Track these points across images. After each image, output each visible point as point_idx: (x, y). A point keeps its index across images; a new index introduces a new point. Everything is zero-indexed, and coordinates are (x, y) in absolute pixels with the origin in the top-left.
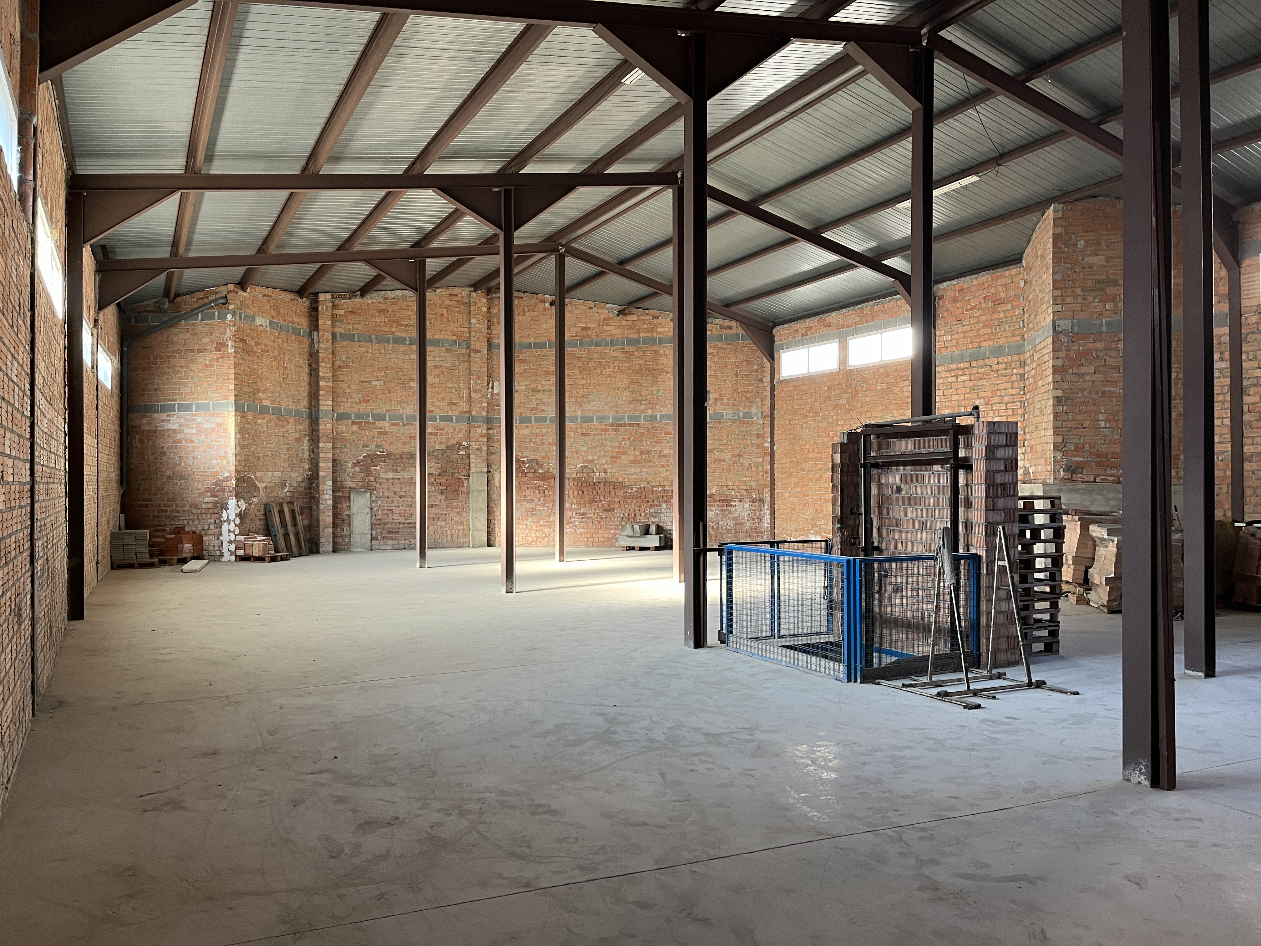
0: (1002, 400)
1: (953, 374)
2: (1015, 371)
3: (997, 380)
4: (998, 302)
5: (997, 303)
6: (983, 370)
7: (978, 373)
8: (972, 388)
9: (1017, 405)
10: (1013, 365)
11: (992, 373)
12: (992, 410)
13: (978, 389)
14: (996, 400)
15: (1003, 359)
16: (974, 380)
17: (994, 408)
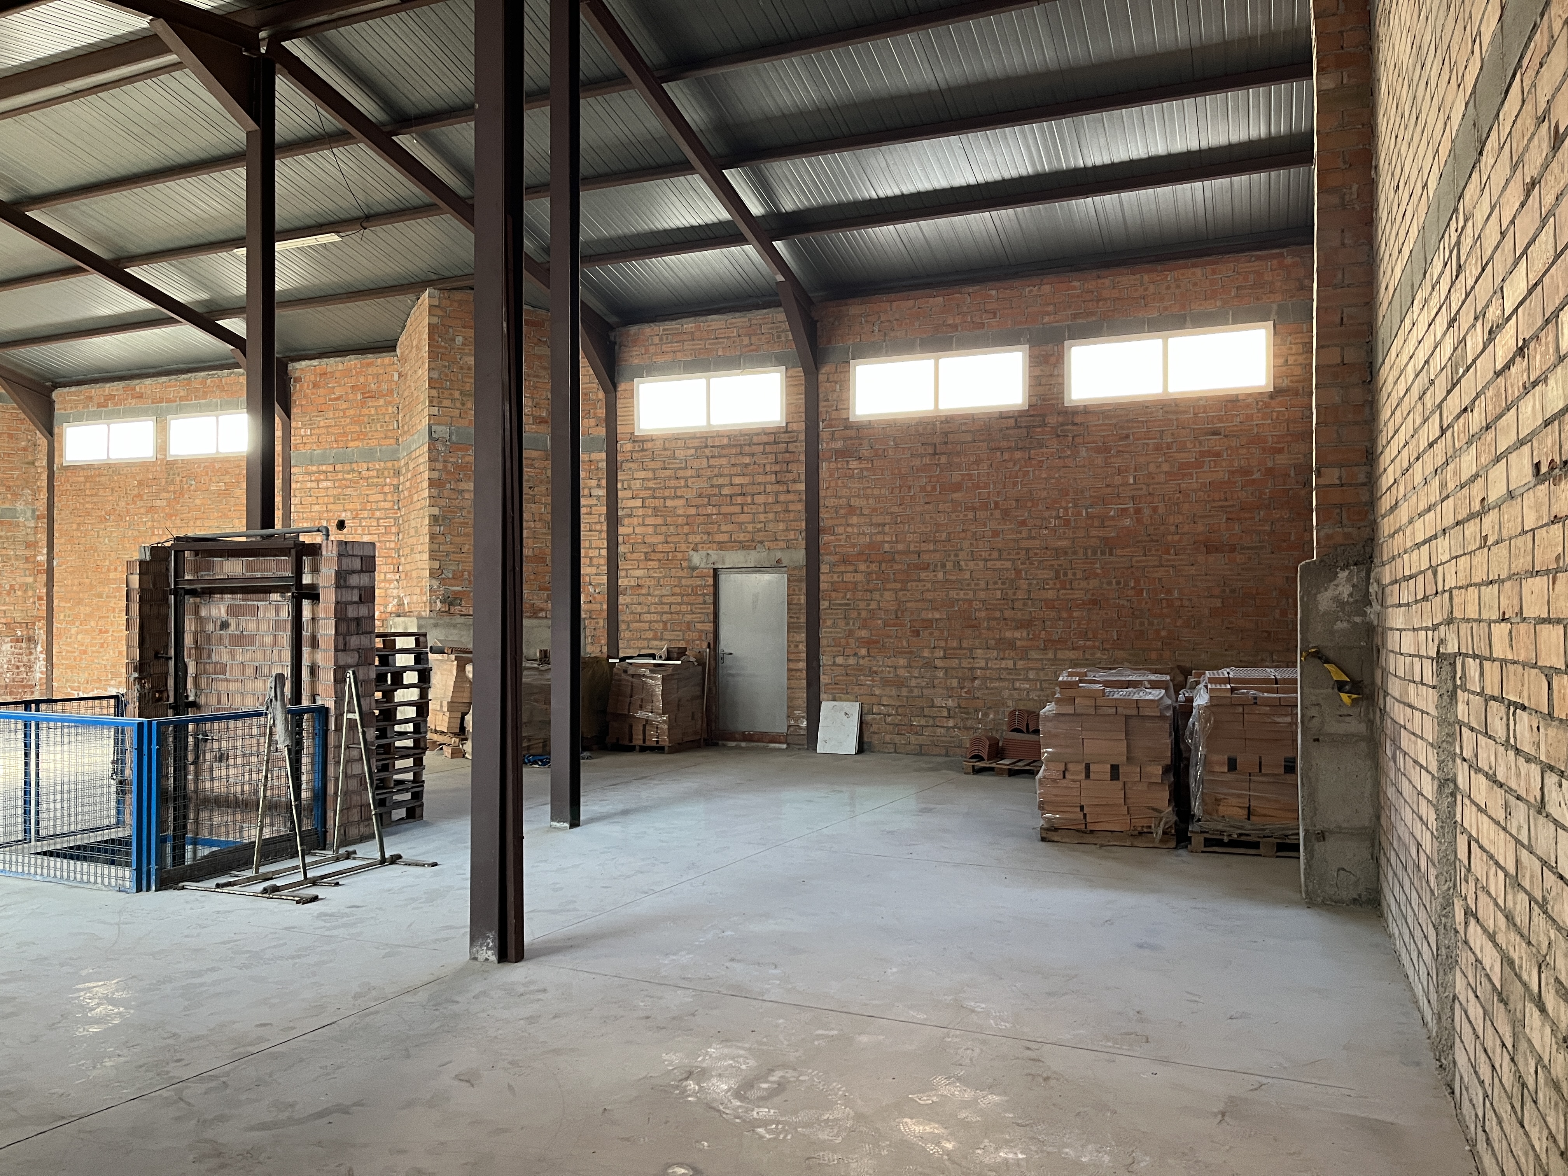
0: (373, 514)
1: (313, 478)
2: (388, 480)
3: (367, 490)
4: (369, 396)
5: (367, 395)
6: (350, 476)
7: (344, 479)
8: (337, 498)
9: (390, 522)
10: (386, 473)
11: (361, 481)
12: (360, 526)
13: (344, 499)
14: (365, 514)
15: (375, 465)
16: (339, 487)
17: (364, 524)
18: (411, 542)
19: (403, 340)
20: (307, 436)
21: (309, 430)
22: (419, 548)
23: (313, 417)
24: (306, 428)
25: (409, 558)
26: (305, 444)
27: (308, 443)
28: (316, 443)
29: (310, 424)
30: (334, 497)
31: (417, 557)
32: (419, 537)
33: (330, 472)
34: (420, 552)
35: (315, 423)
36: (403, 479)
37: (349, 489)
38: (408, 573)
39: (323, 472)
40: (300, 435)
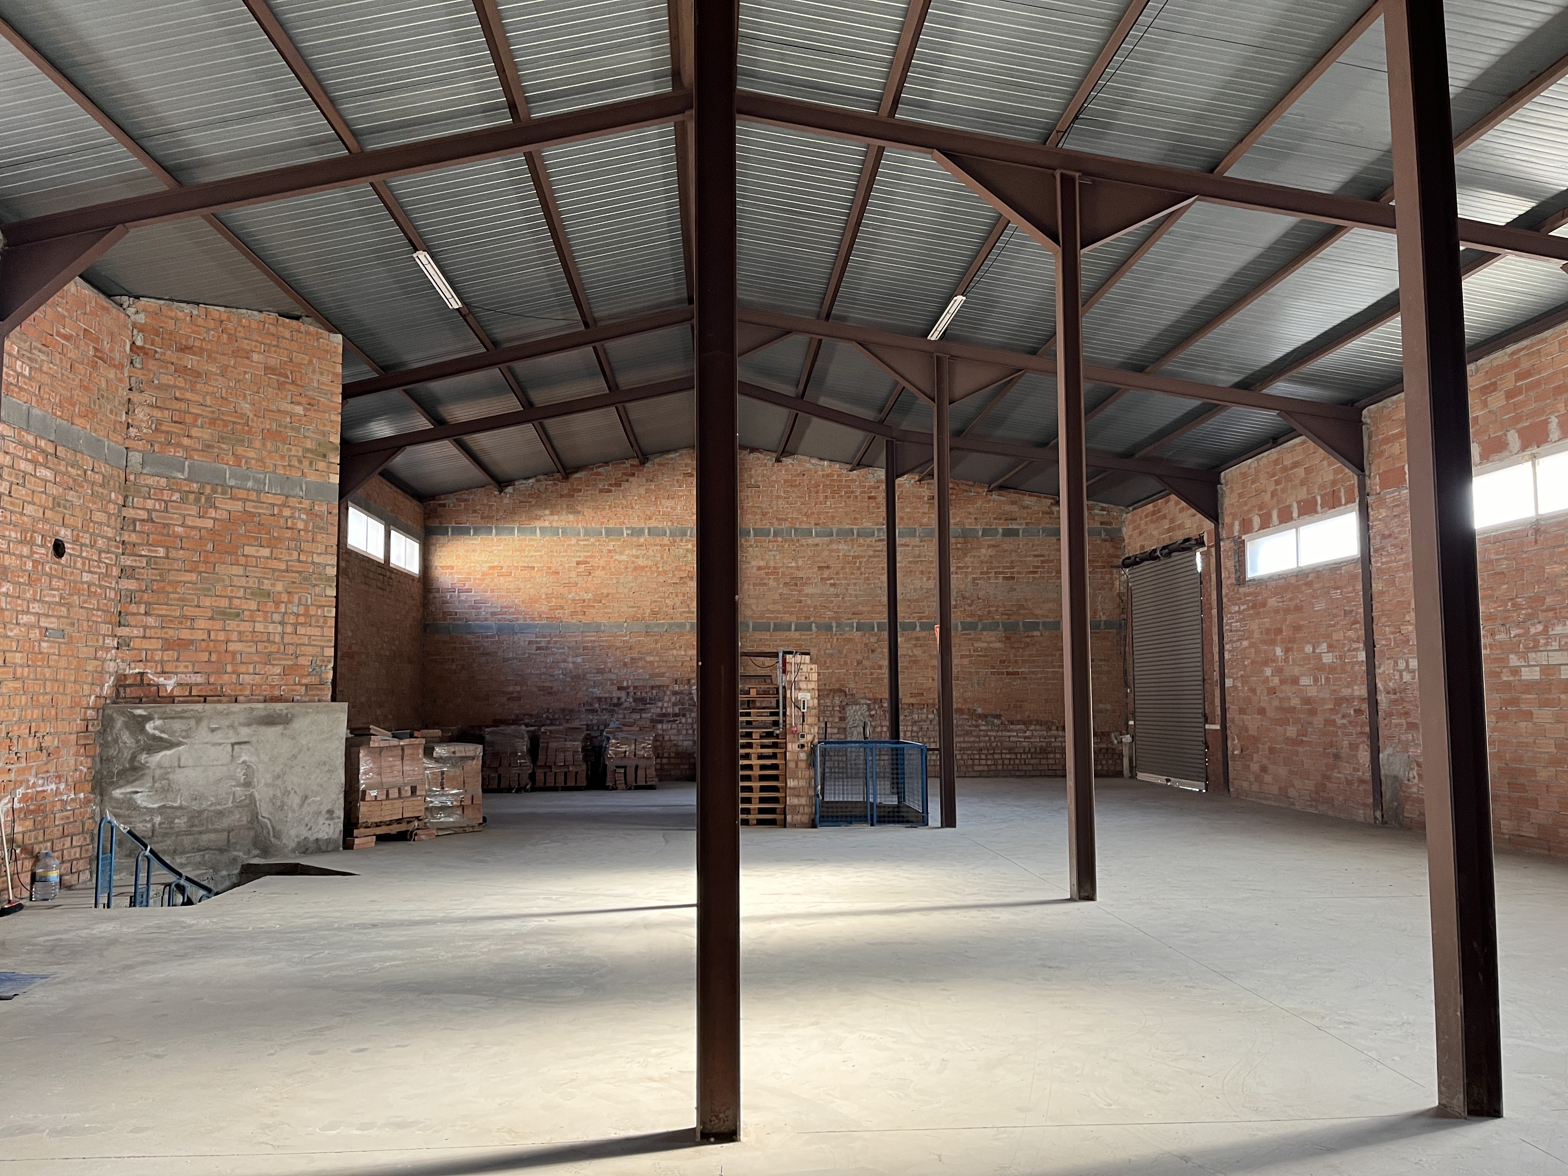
0: (95, 542)
3: (90, 501)
4: (101, 356)
6: (72, 471)
7: (66, 474)
11: (85, 485)
13: (65, 507)
14: (87, 538)
15: (100, 467)
18: (224, 603)
19: (173, 314)
20: (24, 376)
21: (27, 368)
22: (277, 617)
23: (35, 348)
24: (23, 362)
25: (201, 624)
26: (21, 389)
27: (25, 390)
28: (36, 395)
29: (29, 358)
30: (54, 499)
31: (259, 627)
32: (277, 604)
33: (51, 455)
34: (282, 623)
35: (36, 361)
36: (157, 507)
37: (71, 493)
38: (191, 642)
39: (43, 451)
40: (15, 371)
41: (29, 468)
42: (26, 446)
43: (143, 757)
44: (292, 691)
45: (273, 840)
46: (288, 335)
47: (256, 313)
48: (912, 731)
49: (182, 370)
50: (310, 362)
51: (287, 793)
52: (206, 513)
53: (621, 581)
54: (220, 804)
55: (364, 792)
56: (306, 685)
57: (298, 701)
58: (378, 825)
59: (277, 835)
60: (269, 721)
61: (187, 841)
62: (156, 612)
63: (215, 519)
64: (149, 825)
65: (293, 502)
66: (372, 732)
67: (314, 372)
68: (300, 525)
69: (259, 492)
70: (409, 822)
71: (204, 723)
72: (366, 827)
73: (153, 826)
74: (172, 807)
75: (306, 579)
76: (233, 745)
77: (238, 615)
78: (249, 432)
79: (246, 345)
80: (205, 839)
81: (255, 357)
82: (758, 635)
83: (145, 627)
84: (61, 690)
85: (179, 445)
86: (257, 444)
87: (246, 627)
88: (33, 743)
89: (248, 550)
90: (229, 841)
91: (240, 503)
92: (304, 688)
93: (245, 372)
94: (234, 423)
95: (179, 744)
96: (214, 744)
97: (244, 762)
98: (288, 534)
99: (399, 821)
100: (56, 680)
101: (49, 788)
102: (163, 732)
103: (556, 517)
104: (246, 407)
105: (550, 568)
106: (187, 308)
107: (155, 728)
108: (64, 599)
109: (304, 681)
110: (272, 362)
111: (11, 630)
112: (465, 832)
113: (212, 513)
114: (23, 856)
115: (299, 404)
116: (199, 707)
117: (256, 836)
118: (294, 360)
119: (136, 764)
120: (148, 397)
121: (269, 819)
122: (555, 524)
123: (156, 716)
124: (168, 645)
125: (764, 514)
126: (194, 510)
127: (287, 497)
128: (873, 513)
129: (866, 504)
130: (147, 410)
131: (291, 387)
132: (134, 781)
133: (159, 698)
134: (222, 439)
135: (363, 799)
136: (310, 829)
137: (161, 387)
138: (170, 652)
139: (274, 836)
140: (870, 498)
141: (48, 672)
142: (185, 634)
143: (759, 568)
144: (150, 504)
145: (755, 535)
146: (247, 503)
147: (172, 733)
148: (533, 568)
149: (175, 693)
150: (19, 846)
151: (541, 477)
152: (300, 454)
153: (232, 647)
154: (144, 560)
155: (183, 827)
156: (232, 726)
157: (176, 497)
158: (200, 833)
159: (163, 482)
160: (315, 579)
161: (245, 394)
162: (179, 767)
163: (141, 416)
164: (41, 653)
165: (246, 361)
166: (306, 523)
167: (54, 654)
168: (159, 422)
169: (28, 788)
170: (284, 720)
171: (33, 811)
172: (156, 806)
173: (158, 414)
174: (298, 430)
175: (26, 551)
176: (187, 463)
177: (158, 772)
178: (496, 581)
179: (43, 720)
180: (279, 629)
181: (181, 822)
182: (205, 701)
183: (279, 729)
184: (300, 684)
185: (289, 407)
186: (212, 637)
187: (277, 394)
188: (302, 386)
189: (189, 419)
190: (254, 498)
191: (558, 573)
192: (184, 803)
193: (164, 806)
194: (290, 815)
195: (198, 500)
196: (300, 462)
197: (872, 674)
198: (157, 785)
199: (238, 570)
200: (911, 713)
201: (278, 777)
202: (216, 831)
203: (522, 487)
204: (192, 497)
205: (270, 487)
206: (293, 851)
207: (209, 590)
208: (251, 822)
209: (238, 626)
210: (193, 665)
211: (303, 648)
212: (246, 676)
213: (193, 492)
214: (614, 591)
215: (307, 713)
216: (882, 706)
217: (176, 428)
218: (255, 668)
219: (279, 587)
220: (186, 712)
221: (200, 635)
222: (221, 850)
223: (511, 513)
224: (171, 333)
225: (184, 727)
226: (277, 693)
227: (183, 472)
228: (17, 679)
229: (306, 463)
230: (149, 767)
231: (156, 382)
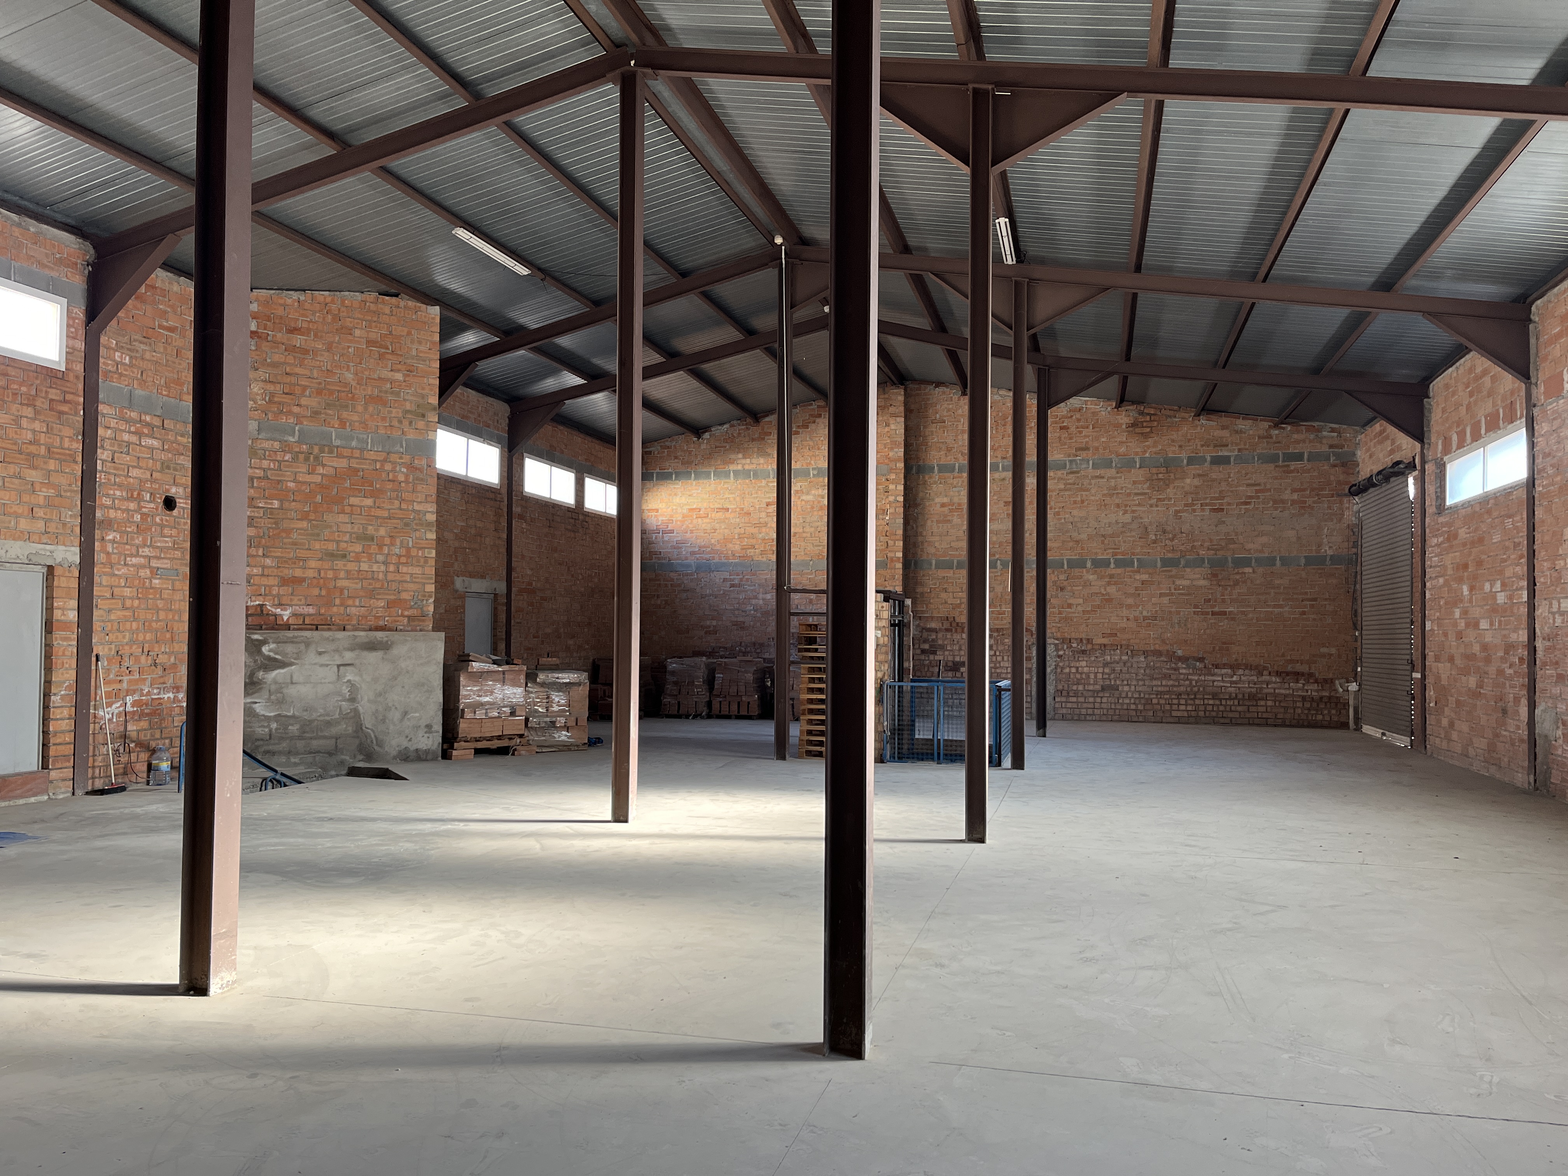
8: (165, 465)
18: (332, 546)
19: (282, 301)
20: (125, 364)
21: (127, 358)
22: (380, 558)
23: (135, 340)
24: (122, 353)
25: (313, 564)
26: (121, 375)
27: (126, 376)
28: (137, 379)
29: (129, 349)
30: (162, 464)
31: (364, 566)
32: (380, 547)
33: (157, 427)
34: (385, 563)
35: (137, 351)
36: (272, 466)
37: (182, 457)
38: (303, 580)
39: (148, 425)
40: (114, 360)
41: (134, 439)
42: (128, 421)
43: (261, 674)
44: (395, 621)
45: (376, 748)
46: (387, 311)
47: (357, 294)
48: (1103, 673)
49: (291, 349)
50: (409, 333)
51: (388, 709)
52: (314, 470)
53: (808, 520)
54: (328, 715)
55: (463, 710)
56: (409, 617)
57: (401, 630)
58: (477, 740)
59: (380, 744)
60: (371, 647)
61: (300, 744)
62: (273, 554)
63: (323, 475)
64: (267, 730)
65: (394, 457)
66: (471, 658)
67: (412, 342)
68: (401, 478)
69: (362, 450)
70: (510, 739)
71: (312, 648)
72: (465, 741)
73: (270, 730)
74: (286, 716)
75: (407, 525)
76: (339, 666)
77: (344, 556)
78: (353, 399)
79: (348, 322)
80: (315, 743)
81: (357, 333)
82: (941, 573)
83: (264, 567)
84: (176, 618)
85: (290, 412)
86: (360, 409)
87: (352, 566)
88: (147, 660)
89: (353, 500)
90: (336, 746)
91: (345, 460)
92: (406, 620)
93: (349, 347)
94: (338, 391)
95: (291, 664)
96: (322, 665)
97: (349, 681)
98: (390, 486)
99: (499, 738)
100: (171, 610)
101: (166, 696)
102: (276, 653)
103: (748, 461)
104: (349, 376)
105: (742, 509)
106: (295, 295)
107: (270, 651)
108: (178, 544)
109: (406, 613)
110: (373, 336)
111: (119, 570)
112: (570, 750)
113: (320, 470)
114: (138, 749)
115: (399, 371)
116: (307, 634)
117: (361, 744)
118: (394, 333)
119: (255, 679)
120: (262, 374)
121: (372, 730)
122: (747, 467)
123: (270, 641)
124: (285, 582)
125: (949, 450)
126: (303, 468)
127: (388, 454)
128: (1065, 444)
129: (1058, 435)
130: (261, 384)
131: (390, 357)
132: (253, 693)
133: (276, 625)
134: (328, 406)
135: (462, 717)
136: (410, 740)
137: (274, 365)
138: (286, 588)
139: (377, 745)
140: (1061, 428)
141: (160, 604)
142: (298, 573)
143: (943, 505)
144: (265, 463)
145: (940, 471)
146: (352, 460)
147: (285, 655)
148: (727, 510)
149: (290, 622)
150: (134, 742)
151: (735, 422)
152: (400, 415)
153: (341, 583)
154: (262, 511)
155: (297, 733)
156: (336, 651)
157: (288, 457)
158: (311, 738)
159: (277, 445)
160: (416, 524)
161: (348, 366)
162: (292, 683)
163: (255, 390)
164: (152, 588)
165: (350, 337)
166: (407, 476)
167: (167, 589)
168: (272, 395)
169: (142, 695)
170: (384, 647)
171: (147, 714)
172: (272, 714)
173: (270, 387)
174: (398, 394)
175: (132, 506)
176: (297, 428)
177: (273, 687)
178: (695, 521)
179: (157, 642)
180: (383, 568)
181: (294, 729)
182: (317, 629)
183: (379, 654)
184: (402, 615)
185: (390, 375)
186: (322, 575)
187: (378, 364)
188: (401, 355)
189: (298, 390)
190: (358, 455)
191: (750, 514)
192: (297, 714)
193: (279, 715)
194: (391, 727)
195: (307, 459)
196: (400, 422)
197: (1060, 613)
198: (272, 697)
199: (343, 518)
200: (1103, 654)
201: (380, 695)
202: (325, 737)
203: (718, 433)
204: (301, 457)
205: (373, 445)
206: (395, 758)
207: (318, 535)
208: (356, 732)
209: (345, 565)
210: (306, 599)
211: (405, 585)
212: (353, 609)
213: (302, 453)
214: (801, 530)
215: (406, 640)
216: (1071, 647)
217: (287, 399)
218: (360, 601)
219: (382, 532)
220: (296, 637)
221: (310, 574)
222: (330, 754)
223: (708, 457)
224: (281, 317)
225: (295, 651)
226: (381, 623)
227: (293, 435)
228: (127, 609)
229: (406, 423)
230: (265, 683)
231: (269, 360)
